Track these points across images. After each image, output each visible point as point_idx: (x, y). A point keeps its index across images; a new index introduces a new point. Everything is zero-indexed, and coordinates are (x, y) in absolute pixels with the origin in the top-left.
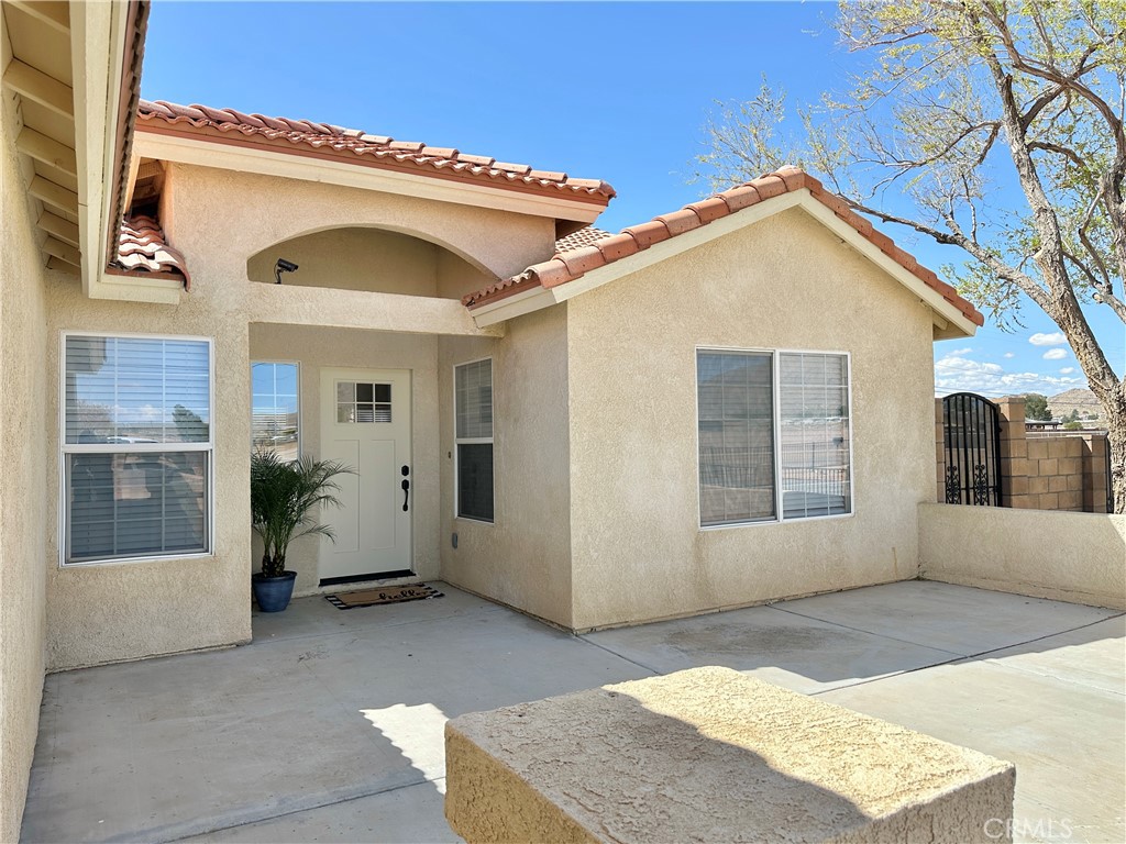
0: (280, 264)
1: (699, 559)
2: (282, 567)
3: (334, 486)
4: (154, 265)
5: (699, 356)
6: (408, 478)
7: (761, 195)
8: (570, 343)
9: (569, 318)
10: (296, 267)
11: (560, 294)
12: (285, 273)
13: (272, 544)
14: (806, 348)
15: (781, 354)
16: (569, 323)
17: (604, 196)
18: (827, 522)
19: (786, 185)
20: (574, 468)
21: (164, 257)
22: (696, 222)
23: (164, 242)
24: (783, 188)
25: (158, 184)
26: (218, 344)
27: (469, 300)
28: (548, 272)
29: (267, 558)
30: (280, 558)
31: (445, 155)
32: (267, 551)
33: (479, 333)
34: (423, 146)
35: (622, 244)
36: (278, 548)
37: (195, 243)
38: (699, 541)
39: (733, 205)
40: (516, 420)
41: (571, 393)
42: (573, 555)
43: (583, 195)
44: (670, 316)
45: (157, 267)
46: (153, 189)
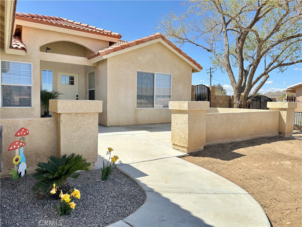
0: (47, 48)
1: (136, 114)
2: (48, 114)
3: (60, 97)
4: (19, 47)
5: (137, 72)
6: (78, 98)
7: (151, 39)
8: (108, 68)
9: (108, 62)
10: (50, 49)
11: (104, 57)
12: (48, 50)
13: (46, 109)
14: (162, 72)
15: (156, 73)
16: (108, 64)
17: (119, 37)
18: (165, 109)
19: (156, 37)
20: (108, 94)
21: (22, 46)
22: (135, 44)
23: (22, 42)
24: (156, 38)
25: (21, 30)
26: (33, 64)
27: (88, 58)
28: (102, 52)
29: (45, 112)
30: (48, 112)
31: (85, 26)
32: (45, 110)
33: (91, 65)
34: (81, 23)
35: (119, 47)
36: (47, 110)
37: (28, 43)
38: (136, 111)
39: (144, 41)
40: (99, 84)
41: (108, 78)
42: (108, 111)
43: (114, 36)
44: (131, 64)
45: (20, 48)
46: (20, 30)
